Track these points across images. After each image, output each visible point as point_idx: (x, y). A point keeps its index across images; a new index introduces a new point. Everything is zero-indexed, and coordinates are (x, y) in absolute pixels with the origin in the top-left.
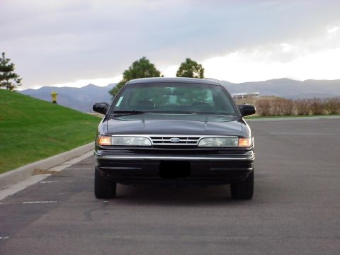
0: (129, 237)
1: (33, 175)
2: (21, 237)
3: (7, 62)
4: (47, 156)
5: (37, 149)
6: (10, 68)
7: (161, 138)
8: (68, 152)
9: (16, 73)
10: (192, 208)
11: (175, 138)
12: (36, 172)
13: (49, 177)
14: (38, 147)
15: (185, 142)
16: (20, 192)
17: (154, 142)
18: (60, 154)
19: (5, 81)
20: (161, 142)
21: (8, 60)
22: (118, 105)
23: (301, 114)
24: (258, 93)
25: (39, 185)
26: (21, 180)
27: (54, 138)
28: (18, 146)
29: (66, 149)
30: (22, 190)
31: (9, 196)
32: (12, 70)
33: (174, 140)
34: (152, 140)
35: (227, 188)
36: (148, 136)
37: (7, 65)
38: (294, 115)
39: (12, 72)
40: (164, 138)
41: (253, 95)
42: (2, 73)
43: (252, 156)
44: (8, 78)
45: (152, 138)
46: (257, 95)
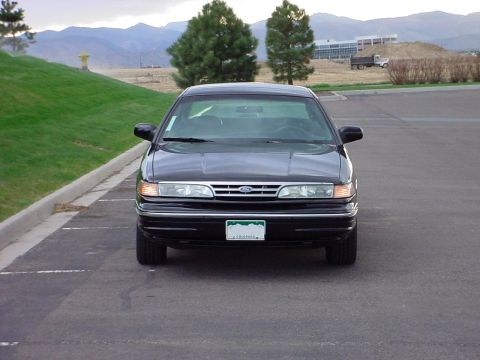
0: (178, 343)
1: (53, 214)
2: (35, 343)
3: (12, 7)
4: (73, 178)
5: (59, 166)
6: (17, 16)
7: (226, 186)
8: (103, 167)
9: (26, 23)
10: (270, 284)
11: (245, 187)
12: (57, 207)
13: (75, 217)
14: (60, 162)
15: (260, 192)
16: (34, 249)
17: (217, 192)
18: (93, 172)
19: (10, 35)
20: (227, 192)
21: (15, 3)
22: (169, 129)
23: (454, 81)
24: (395, 36)
25: (60, 235)
26: (36, 226)
27: (83, 141)
28: (31, 162)
29: (101, 161)
30: (37, 246)
31: (19, 258)
32: (21, 19)
33: (245, 189)
34: (214, 190)
35: (322, 253)
36: (209, 183)
37: (12, 11)
38: (444, 83)
39: (21, 23)
40: (231, 186)
41: (389, 39)
42: (6, 24)
43: (353, 209)
44: (15, 30)
45: (214, 186)
46: (394, 39)
